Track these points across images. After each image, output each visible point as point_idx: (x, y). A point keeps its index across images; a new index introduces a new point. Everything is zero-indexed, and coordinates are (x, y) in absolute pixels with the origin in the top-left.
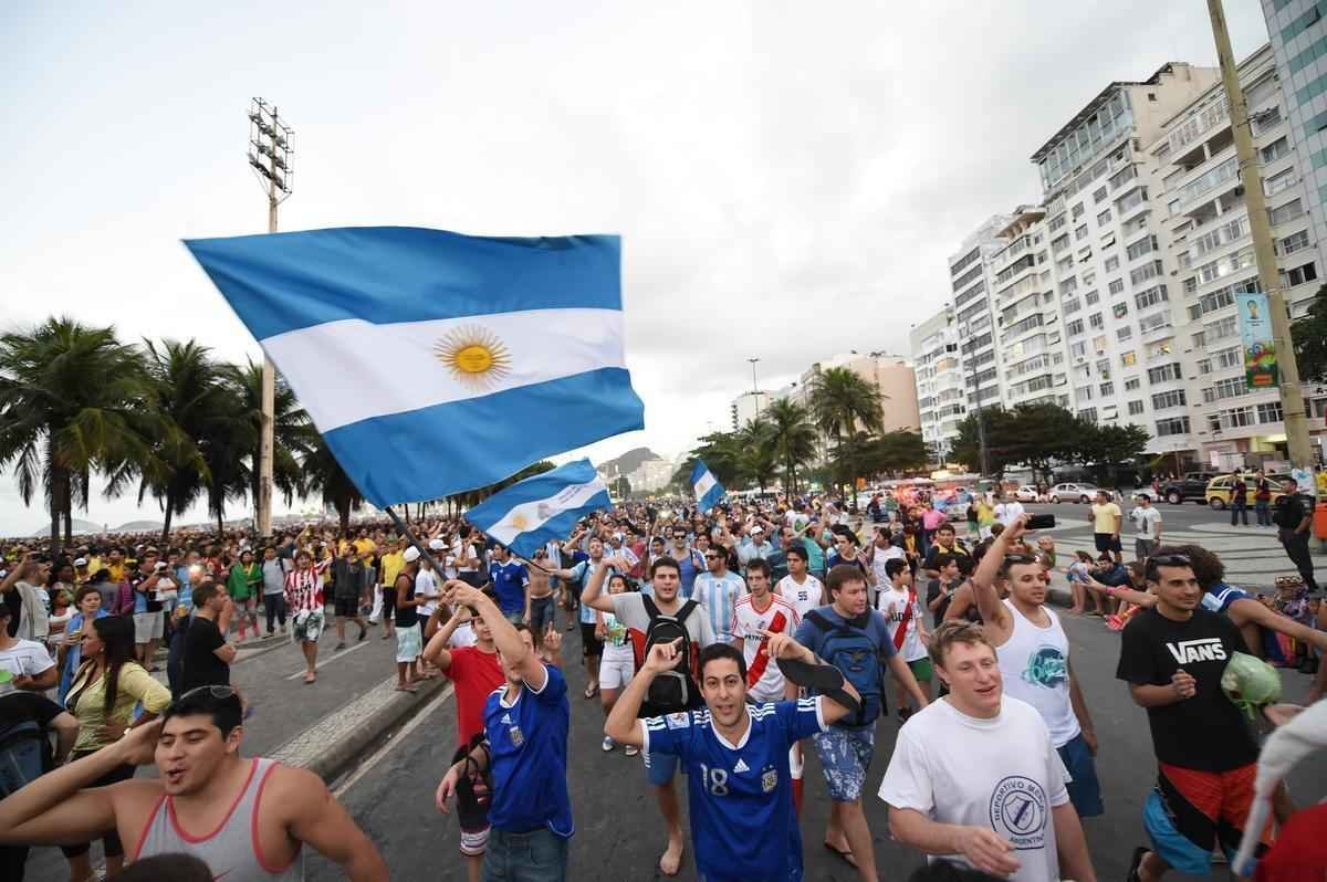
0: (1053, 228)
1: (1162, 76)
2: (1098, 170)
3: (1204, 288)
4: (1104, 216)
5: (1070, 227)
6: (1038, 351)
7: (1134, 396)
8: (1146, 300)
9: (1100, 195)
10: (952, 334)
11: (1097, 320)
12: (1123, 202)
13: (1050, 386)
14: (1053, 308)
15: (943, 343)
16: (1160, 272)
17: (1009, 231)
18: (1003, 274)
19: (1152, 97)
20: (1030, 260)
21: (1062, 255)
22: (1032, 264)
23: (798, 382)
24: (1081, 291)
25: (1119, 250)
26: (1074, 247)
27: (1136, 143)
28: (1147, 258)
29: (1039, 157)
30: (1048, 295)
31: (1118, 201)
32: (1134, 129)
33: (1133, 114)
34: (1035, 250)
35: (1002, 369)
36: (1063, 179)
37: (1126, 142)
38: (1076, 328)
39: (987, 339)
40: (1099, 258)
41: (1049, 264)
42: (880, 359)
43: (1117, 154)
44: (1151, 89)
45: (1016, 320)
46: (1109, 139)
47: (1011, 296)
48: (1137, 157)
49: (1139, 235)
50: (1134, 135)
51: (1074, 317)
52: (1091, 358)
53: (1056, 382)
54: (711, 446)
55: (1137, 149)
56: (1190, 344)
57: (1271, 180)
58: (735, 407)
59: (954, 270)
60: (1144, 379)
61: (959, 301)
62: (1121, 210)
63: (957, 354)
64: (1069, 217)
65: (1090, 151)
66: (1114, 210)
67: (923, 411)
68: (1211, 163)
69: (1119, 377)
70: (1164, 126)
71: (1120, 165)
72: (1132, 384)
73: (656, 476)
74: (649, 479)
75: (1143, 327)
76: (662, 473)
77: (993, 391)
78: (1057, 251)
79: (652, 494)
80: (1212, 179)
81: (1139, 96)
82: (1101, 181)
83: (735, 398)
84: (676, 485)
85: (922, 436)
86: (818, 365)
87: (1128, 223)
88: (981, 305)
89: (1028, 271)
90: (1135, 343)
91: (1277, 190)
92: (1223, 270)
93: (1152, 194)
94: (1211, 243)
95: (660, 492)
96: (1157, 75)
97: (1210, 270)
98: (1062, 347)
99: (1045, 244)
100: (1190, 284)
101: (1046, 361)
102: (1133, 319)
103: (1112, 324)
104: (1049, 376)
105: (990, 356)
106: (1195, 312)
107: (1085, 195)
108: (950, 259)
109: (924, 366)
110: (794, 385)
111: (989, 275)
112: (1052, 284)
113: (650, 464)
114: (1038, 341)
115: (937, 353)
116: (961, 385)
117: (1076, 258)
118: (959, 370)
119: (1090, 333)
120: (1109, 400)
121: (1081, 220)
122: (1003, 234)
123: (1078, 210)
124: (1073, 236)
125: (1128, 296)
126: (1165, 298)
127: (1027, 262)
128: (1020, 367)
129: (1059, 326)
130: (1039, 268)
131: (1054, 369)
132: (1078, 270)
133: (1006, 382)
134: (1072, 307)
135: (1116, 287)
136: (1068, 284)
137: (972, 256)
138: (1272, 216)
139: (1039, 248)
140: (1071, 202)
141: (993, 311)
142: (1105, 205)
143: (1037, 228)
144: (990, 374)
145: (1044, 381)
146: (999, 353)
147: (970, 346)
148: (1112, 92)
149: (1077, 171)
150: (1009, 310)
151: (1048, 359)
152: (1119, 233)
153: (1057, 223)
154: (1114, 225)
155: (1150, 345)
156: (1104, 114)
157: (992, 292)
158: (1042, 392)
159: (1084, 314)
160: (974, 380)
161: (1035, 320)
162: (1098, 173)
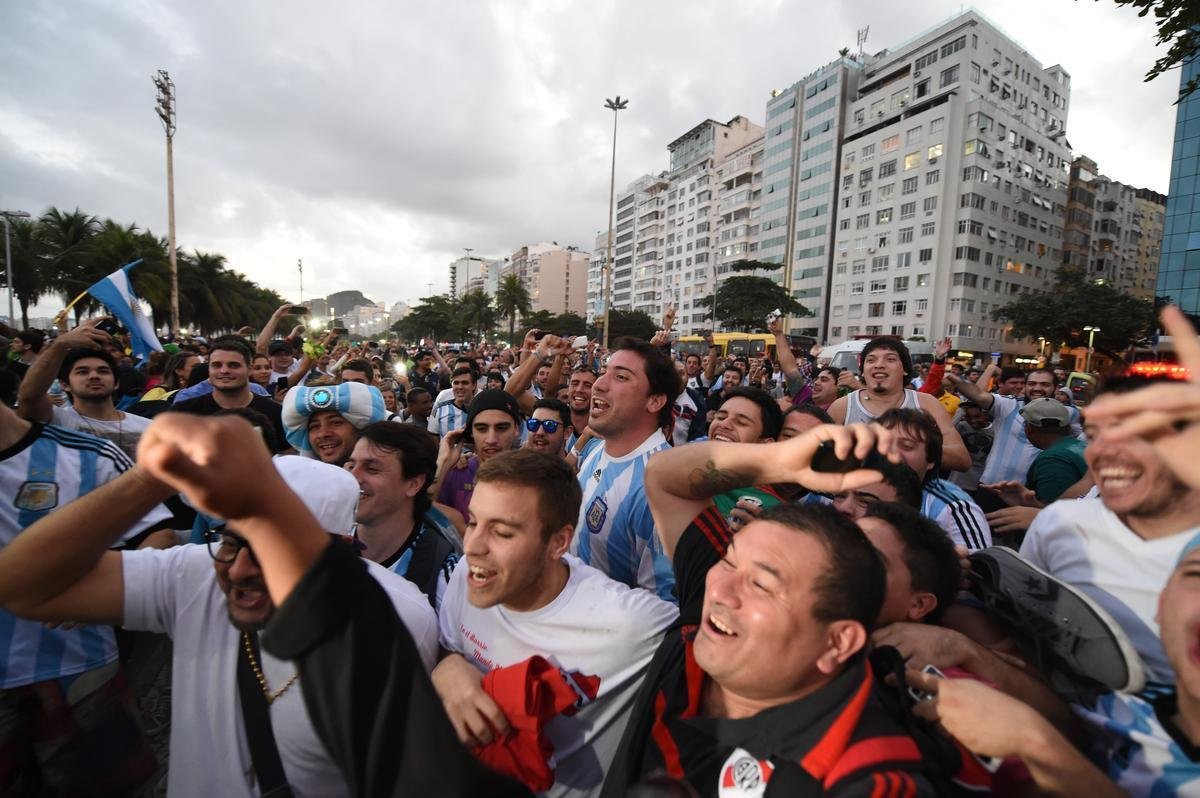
0: (670, 198)
1: (734, 123)
2: (694, 171)
3: (720, 260)
4: (692, 201)
5: (677, 201)
6: (650, 276)
7: (685, 313)
8: (700, 259)
9: (692, 187)
10: (612, 251)
11: (679, 264)
12: (702, 196)
13: (654, 299)
14: (662, 250)
16: (708, 245)
17: (651, 190)
18: (643, 219)
19: (726, 135)
20: (656, 214)
21: (671, 218)
22: (657, 218)
23: (510, 259)
24: (675, 244)
25: (694, 225)
26: (677, 215)
27: (712, 162)
28: (704, 235)
29: (673, 146)
30: (662, 241)
31: (699, 195)
32: (713, 153)
33: (714, 143)
34: (660, 209)
35: (634, 283)
36: (679, 168)
37: (707, 160)
38: (670, 266)
39: (628, 260)
40: (686, 227)
41: (665, 221)
42: (574, 254)
43: (703, 164)
44: (726, 130)
45: (644, 252)
46: (701, 154)
47: (644, 235)
48: (711, 172)
49: (703, 220)
50: (712, 157)
51: (670, 259)
52: (673, 287)
53: (657, 297)
54: (429, 306)
55: (712, 166)
57: (753, 210)
58: (454, 268)
59: (620, 205)
60: (691, 305)
61: (618, 229)
62: (699, 201)
63: (613, 265)
64: (678, 194)
65: (693, 156)
66: (697, 199)
67: (589, 301)
68: (736, 190)
69: (683, 300)
70: (727, 157)
71: (702, 172)
73: (371, 323)
74: (362, 325)
75: (696, 274)
76: (378, 320)
77: (626, 296)
78: (670, 214)
79: (365, 339)
80: (734, 200)
81: (720, 131)
82: (694, 179)
83: (454, 261)
84: (394, 333)
85: (586, 318)
86: (526, 248)
87: (701, 210)
88: (629, 236)
89: (654, 222)
90: (691, 283)
91: (754, 216)
92: (728, 253)
93: (713, 197)
94: (726, 235)
95: (376, 337)
96: (731, 122)
97: (725, 250)
98: (661, 276)
99: (665, 207)
100: (717, 255)
101: (654, 283)
102: (692, 269)
103: (685, 269)
104: (654, 293)
105: (628, 272)
107: (685, 184)
108: (618, 197)
109: (593, 269)
110: (507, 260)
111: (637, 216)
112: (663, 235)
113: (363, 309)
114: (652, 269)
115: (602, 261)
116: (612, 287)
117: (677, 222)
119: (674, 272)
121: (683, 199)
122: (647, 191)
123: (682, 192)
124: (677, 207)
125: (692, 254)
126: (707, 260)
127: (654, 216)
128: (642, 283)
129: (662, 263)
130: (661, 222)
131: (658, 289)
132: (676, 231)
133: (634, 291)
134: (670, 252)
135: (689, 247)
136: (671, 237)
137: (630, 199)
138: (749, 230)
139: (662, 208)
140: (680, 186)
141: (635, 242)
142: (694, 194)
143: (663, 194)
144: (627, 284)
145: (651, 296)
146: (634, 271)
147: (620, 263)
148: (707, 124)
149: (686, 166)
150: (643, 245)
151: (655, 282)
152: (695, 215)
153: (672, 196)
154: (695, 209)
155: (697, 285)
156: (703, 136)
157: (636, 229)
158: (649, 302)
159: (674, 258)
160: (618, 286)
161: (653, 256)
162: (694, 173)
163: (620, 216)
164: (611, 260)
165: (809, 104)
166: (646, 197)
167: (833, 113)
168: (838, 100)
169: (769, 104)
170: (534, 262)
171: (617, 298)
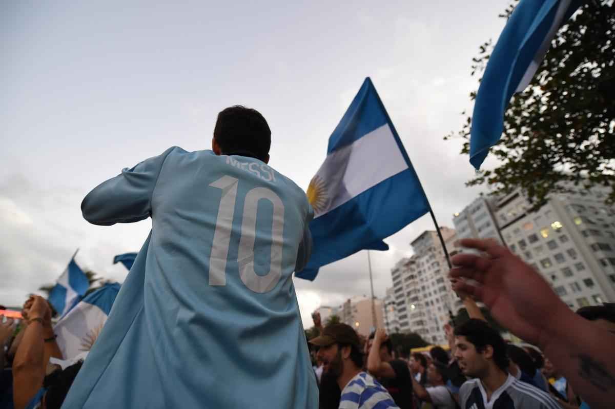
0: (418, 268)
4: (429, 268)
5: (422, 269)
6: (418, 311)
10: (393, 298)
11: (432, 303)
13: (423, 325)
14: (420, 295)
15: (391, 300)
17: (407, 265)
18: (406, 280)
20: (412, 277)
21: (421, 277)
24: (427, 291)
25: (434, 280)
26: (423, 276)
28: (441, 285)
29: (412, 244)
30: (419, 291)
31: (433, 264)
32: (433, 244)
33: (432, 240)
35: (409, 315)
36: (419, 253)
38: (427, 304)
39: (403, 302)
40: (430, 282)
42: (375, 300)
43: (430, 250)
45: (411, 297)
46: (427, 245)
47: (408, 288)
48: (436, 253)
49: (438, 277)
50: (433, 246)
51: (426, 300)
52: (433, 317)
55: (435, 249)
59: (393, 273)
61: (395, 285)
62: (433, 267)
63: (395, 306)
64: (421, 265)
65: (424, 247)
71: (430, 254)
77: (406, 324)
78: (419, 276)
82: (427, 257)
86: (349, 300)
87: (435, 272)
88: (400, 289)
89: (412, 281)
98: (424, 310)
102: (440, 305)
103: (436, 305)
105: (404, 309)
107: (423, 260)
108: (391, 270)
111: (402, 279)
112: (419, 287)
114: (418, 306)
115: (390, 304)
116: (397, 319)
117: (424, 280)
118: (396, 312)
119: (431, 307)
121: (424, 267)
122: (405, 265)
123: (423, 264)
124: (423, 273)
125: (438, 296)
128: (414, 316)
129: (422, 302)
130: (417, 280)
131: (423, 318)
132: (425, 284)
133: (410, 320)
134: (425, 296)
135: (435, 292)
136: (423, 288)
137: (397, 270)
139: (415, 273)
140: (421, 261)
141: (405, 291)
142: (429, 264)
143: (413, 266)
144: (405, 316)
145: (421, 323)
146: (408, 308)
147: (399, 304)
149: (421, 251)
150: (409, 294)
151: (421, 314)
152: (433, 275)
153: (418, 266)
154: (432, 271)
156: (426, 237)
157: (404, 285)
158: (420, 327)
159: (429, 299)
160: (401, 318)
161: (416, 299)
162: (427, 254)
163: (394, 279)
164: (394, 303)
165: (474, 217)
166: (404, 268)
167: (488, 218)
168: (488, 212)
169: (454, 220)
170: (354, 307)
171: (402, 325)
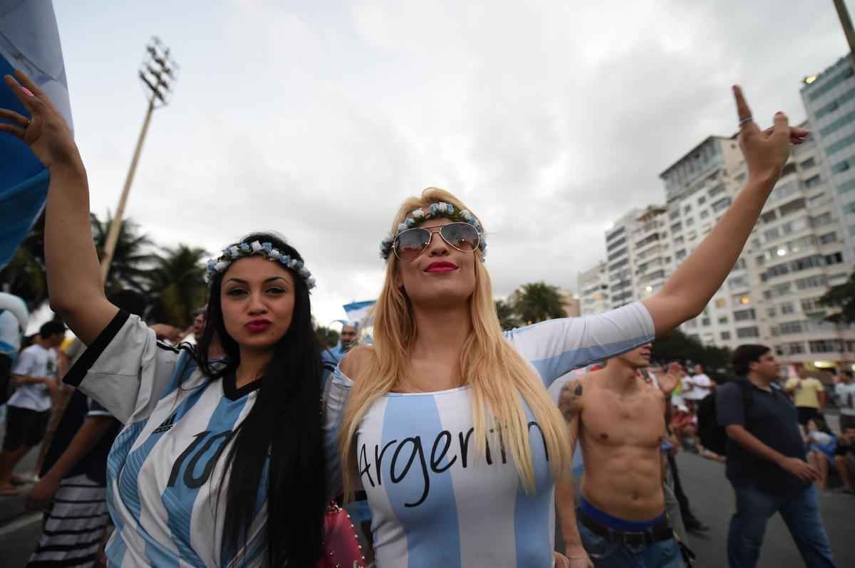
0: (672, 218)
2: (701, 186)
3: (770, 262)
4: (704, 214)
5: (683, 218)
7: (724, 328)
9: (702, 201)
10: (604, 278)
12: (716, 206)
15: (599, 283)
17: (644, 218)
18: (640, 244)
19: (734, 146)
20: (656, 236)
21: (677, 235)
22: (657, 239)
26: (685, 231)
27: (725, 171)
29: (665, 175)
30: (668, 259)
31: (713, 205)
32: (724, 163)
34: (660, 230)
36: (678, 190)
37: (719, 171)
41: (669, 240)
43: (713, 177)
44: (733, 142)
45: (647, 273)
46: (708, 168)
47: (644, 258)
48: (725, 180)
55: (725, 175)
56: (761, 297)
57: (811, 199)
59: (609, 237)
60: (731, 317)
61: (611, 258)
62: (715, 210)
63: (608, 291)
64: (682, 212)
65: (696, 175)
66: (711, 211)
71: (714, 183)
72: (723, 320)
75: (729, 284)
78: (674, 232)
81: (726, 145)
82: (703, 192)
88: (624, 262)
89: (654, 243)
90: (725, 294)
92: (782, 252)
94: (772, 234)
97: (773, 251)
99: (666, 228)
100: (761, 259)
105: (628, 294)
106: (764, 277)
107: (692, 200)
108: (607, 232)
109: (586, 297)
111: (630, 244)
112: (670, 252)
115: (595, 289)
117: (687, 237)
118: (609, 301)
120: (707, 329)
121: (690, 215)
122: (640, 220)
123: (688, 209)
124: (684, 225)
126: (744, 266)
127: (654, 238)
130: (662, 242)
137: (621, 231)
138: (812, 221)
139: (664, 229)
140: (683, 204)
141: (634, 265)
142: (705, 207)
143: (662, 217)
146: (636, 292)
147: (617, 287)
148: (710, 142)
149: (688, 185)
153: (674, 216)
154: (712, 218)
155: (734, 296)
157: (633, 253)
163: (610, 248)
164: (604, 287)
166: (639, 224)
169: (802, 91)
